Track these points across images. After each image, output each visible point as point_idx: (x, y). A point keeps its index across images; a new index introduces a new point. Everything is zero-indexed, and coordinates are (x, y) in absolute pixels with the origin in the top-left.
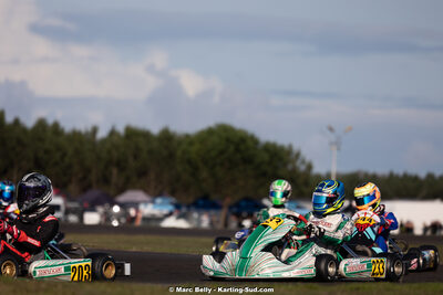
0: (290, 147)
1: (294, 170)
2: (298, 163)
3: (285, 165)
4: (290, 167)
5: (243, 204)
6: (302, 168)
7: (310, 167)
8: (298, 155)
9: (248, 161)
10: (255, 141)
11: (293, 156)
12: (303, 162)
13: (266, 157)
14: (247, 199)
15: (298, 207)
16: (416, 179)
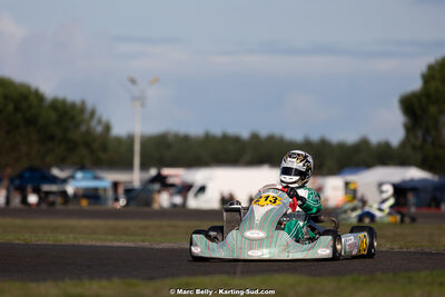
0: (83, 103)
1: (89, 132)
2: (94, 123)
3: (77, 125)
4: (83, 128)
5: (27, 175)
6: (99, 129)
7: (107, 128)
8: (93, 113)
9: (31, 122)
10: (39, 97)
11: (87, 115)
12: (99, 122)
13: (53, 116)
14: (32, 169)
15: (96, 178)
16: (237, 140)
